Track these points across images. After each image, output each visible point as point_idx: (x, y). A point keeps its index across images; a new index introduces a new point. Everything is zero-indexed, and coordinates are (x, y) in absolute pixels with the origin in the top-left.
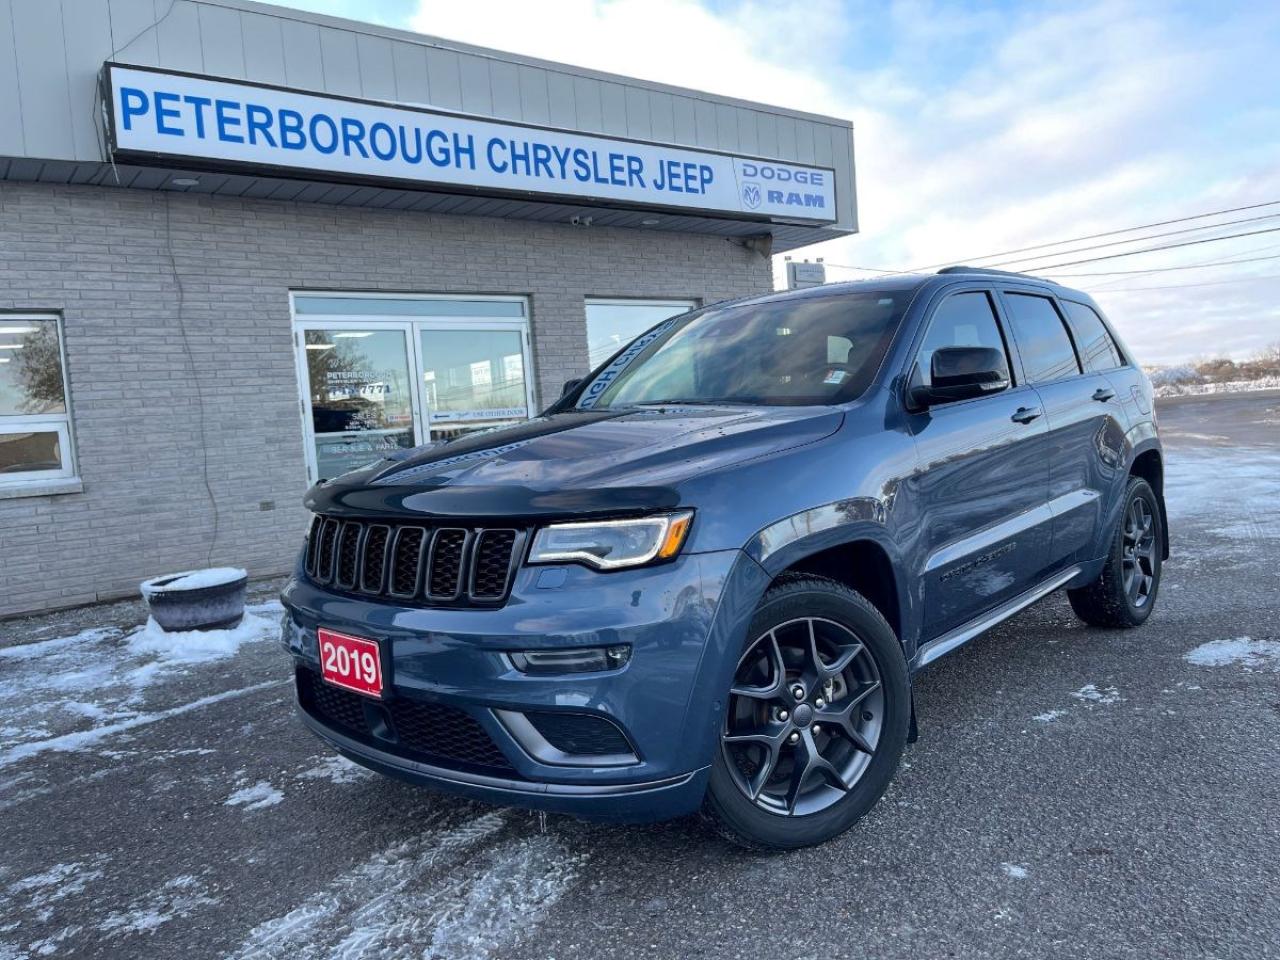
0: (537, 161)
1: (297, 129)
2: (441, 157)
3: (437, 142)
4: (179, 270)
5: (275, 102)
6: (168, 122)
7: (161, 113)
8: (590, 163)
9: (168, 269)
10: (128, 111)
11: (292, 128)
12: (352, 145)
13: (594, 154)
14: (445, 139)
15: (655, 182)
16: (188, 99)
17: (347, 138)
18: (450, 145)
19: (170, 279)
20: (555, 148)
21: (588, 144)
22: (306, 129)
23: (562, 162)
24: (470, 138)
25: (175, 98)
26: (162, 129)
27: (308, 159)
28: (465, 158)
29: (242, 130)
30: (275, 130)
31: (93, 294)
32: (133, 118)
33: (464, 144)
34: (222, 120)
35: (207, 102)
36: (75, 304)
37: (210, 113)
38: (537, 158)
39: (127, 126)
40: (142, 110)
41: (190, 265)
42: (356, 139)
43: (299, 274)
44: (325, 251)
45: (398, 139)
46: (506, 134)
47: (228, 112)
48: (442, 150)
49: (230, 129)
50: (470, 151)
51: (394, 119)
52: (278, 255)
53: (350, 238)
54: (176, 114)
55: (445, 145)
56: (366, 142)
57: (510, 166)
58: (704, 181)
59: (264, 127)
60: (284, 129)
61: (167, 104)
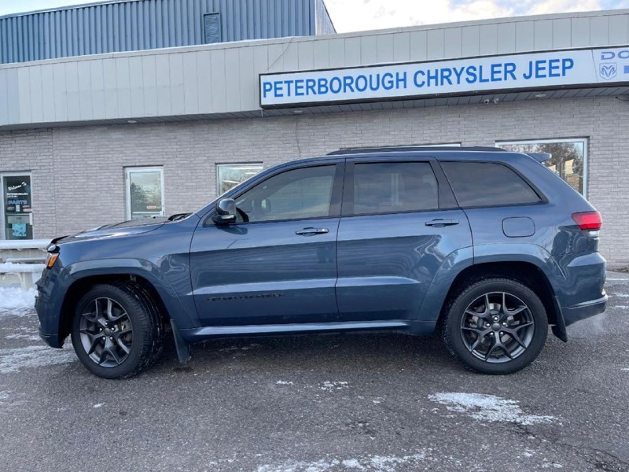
0: (443, 77)
1: (325, 86)
2: (389, 85)
3: (388, 78)
4: (299, 145)
5: (316, 76)
6: (279, 92)
7: (276, 89)
8: (477, 73)
9: (296, 145)
10: (265, 90)
11: (323, 86)
12: (347, 87)
13: (481, 67)
14: (391, 76)
15: (525, 75)
16: (286, 82)
17: (345, 85)
18: (394, 79)
19: (297, 148)
20: (455, 69)
21: (476, 63)
22: (328, 85)
23: (458, 75)
24: (405, 74)
25: (281, 83)
26: (276, 95)
27: (330, 97)
28: (401, 84)
29: (303, 90)
30: (316, 88)
31: (272, 156)
32: (267, 93)
33: (401, 76)
34: (297, 87)
35: (292, 82)
36: (266, 159)
37: (293, 85)
38: (444, 76)
39: (265, 96)
40: (270, 90)
41: (304, 143)
42: (349, 85)
43: (344, 143)
44: (356, 132)
45: (368, 81)
46: (424, 67)
47: (299, 84)
48: (389, 82)
49: (299, 91)
50: (404, 80)
51: (366, 72)
52: (337, 135)
53: (367, 124)
54: (281, 89)
55: (391, 79)
56: (353, 86)
57: (426, 84)
58: (564, 68)
59: (312, 87)
60: (320, 86)
61: (278, 86)
